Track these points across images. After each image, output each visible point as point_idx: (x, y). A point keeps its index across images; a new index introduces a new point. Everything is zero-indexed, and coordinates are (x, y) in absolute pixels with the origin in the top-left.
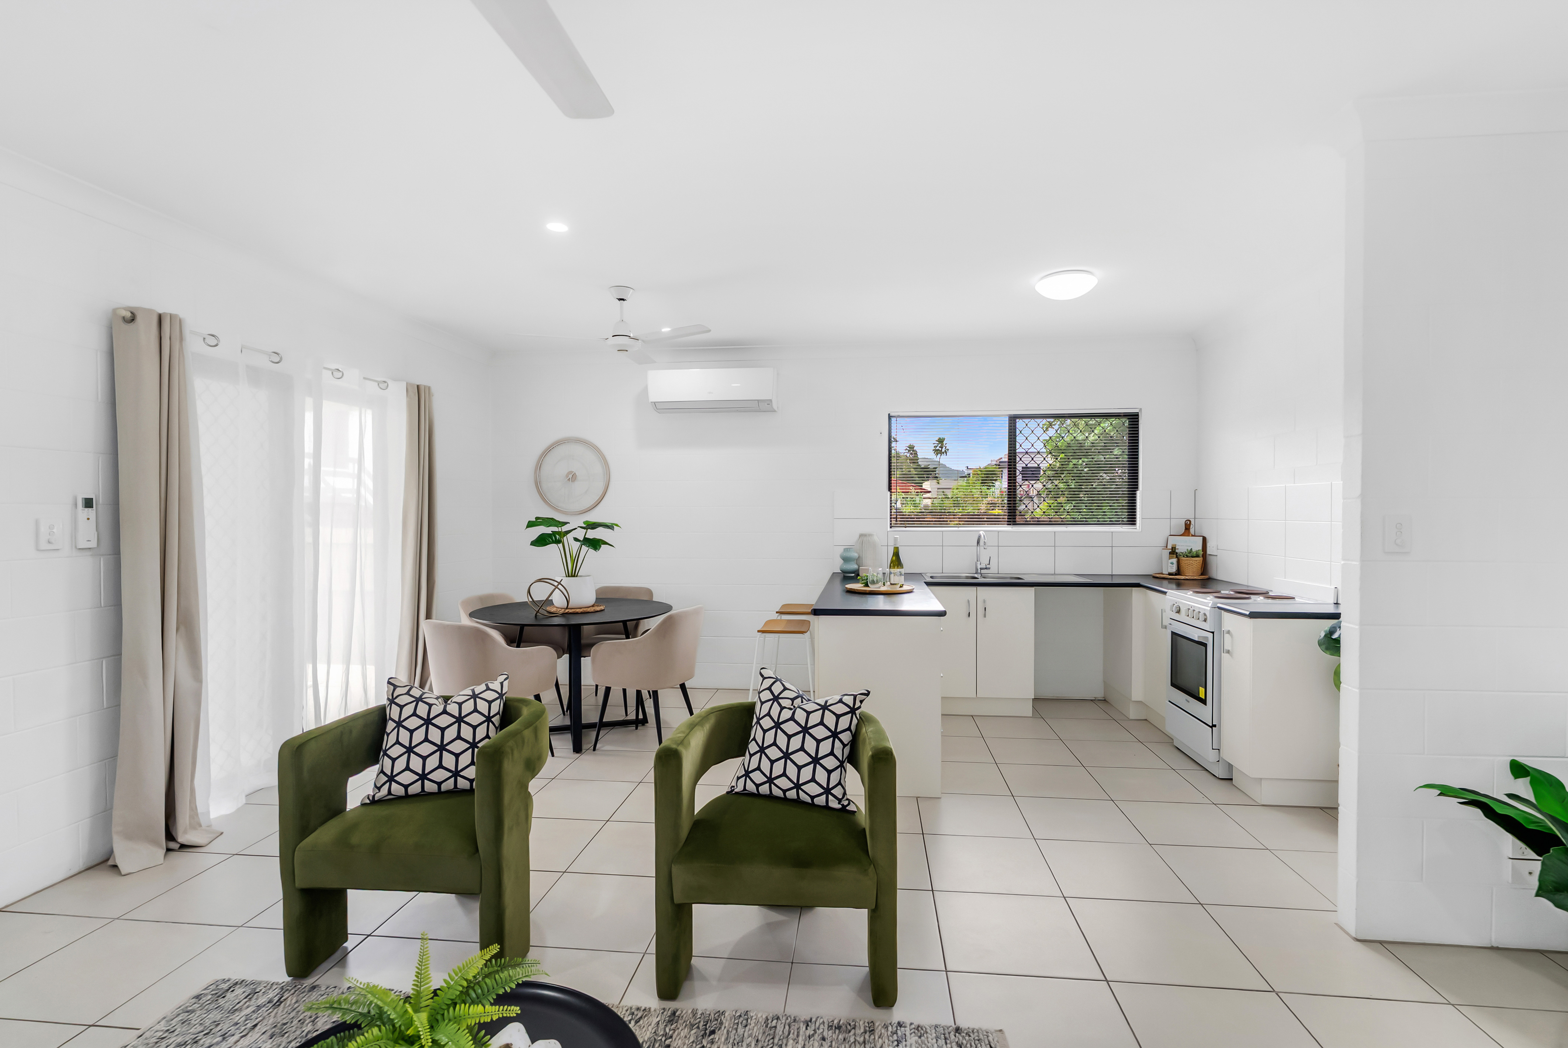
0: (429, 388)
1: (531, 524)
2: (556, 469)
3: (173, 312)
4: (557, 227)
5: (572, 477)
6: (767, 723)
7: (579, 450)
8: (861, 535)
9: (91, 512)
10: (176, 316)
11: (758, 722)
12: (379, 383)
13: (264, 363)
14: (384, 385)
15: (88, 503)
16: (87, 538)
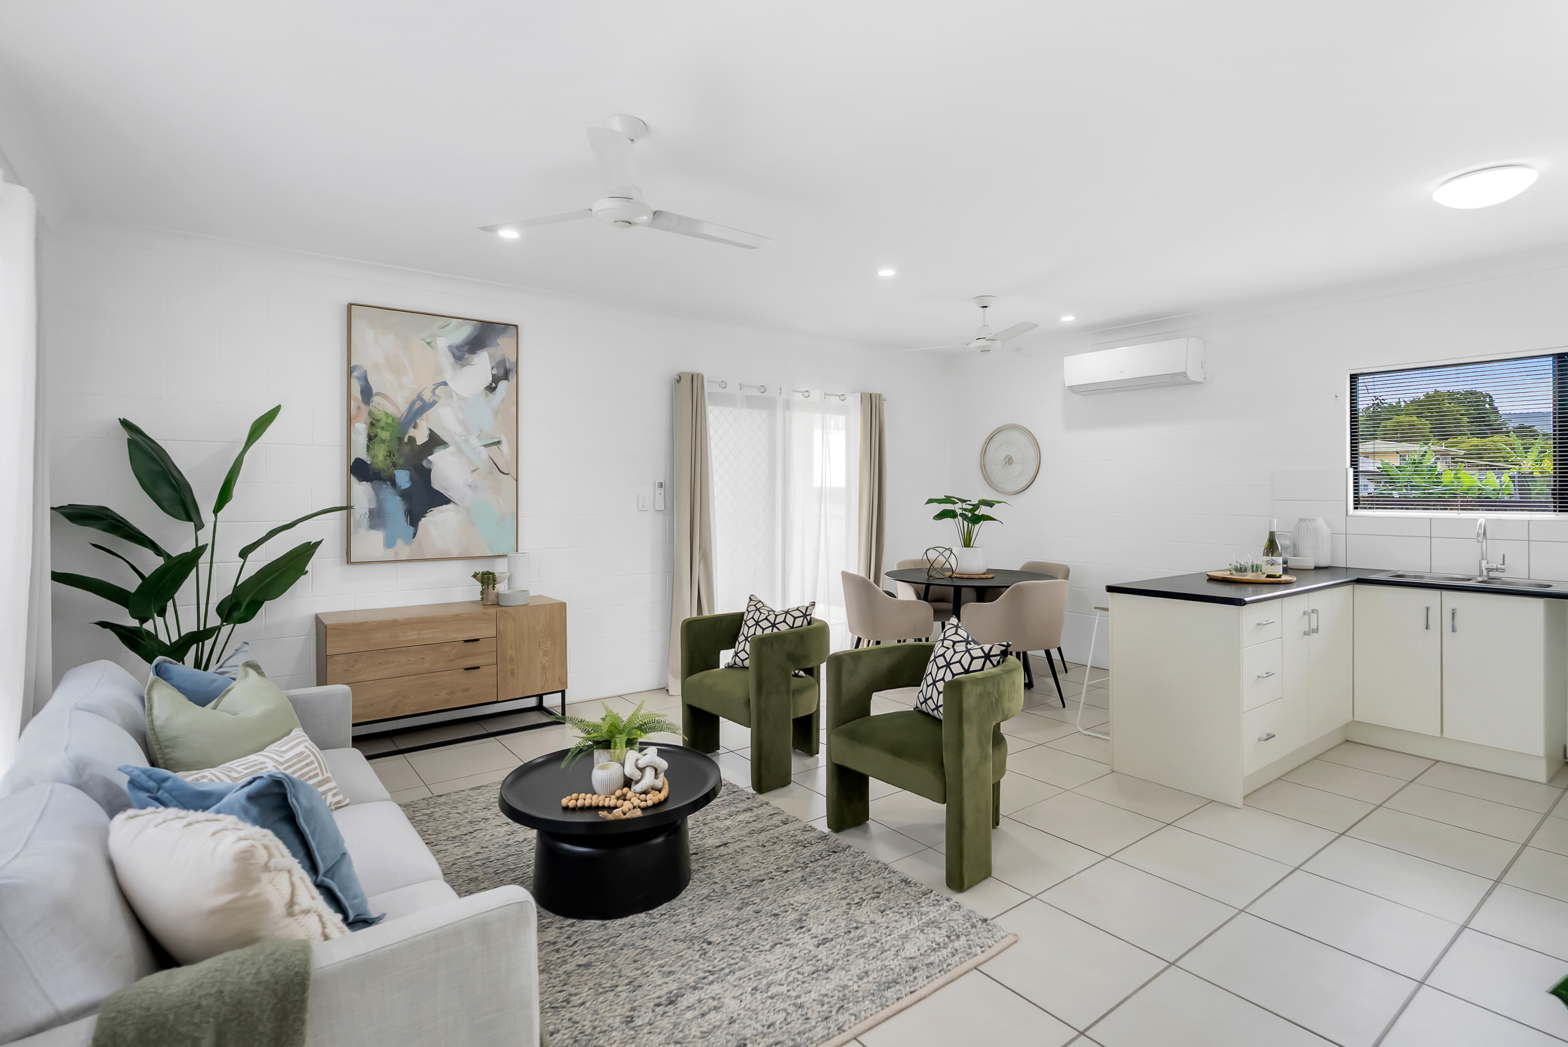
0: (880, 395)
1: (930, 501)
2: (996, 454)
3: (698, 372)
4: (887, 273)
5: (1009, 461)
6: (941, 662)
7: (1015, 435)
8: (1302, 520)
9: (662, 490)
10: (700, 374)
11: (934, 660)
12: (840, 396)
13: (756, 393)
14: (842, 397)
15: (661, 485)
16: (660, 504)
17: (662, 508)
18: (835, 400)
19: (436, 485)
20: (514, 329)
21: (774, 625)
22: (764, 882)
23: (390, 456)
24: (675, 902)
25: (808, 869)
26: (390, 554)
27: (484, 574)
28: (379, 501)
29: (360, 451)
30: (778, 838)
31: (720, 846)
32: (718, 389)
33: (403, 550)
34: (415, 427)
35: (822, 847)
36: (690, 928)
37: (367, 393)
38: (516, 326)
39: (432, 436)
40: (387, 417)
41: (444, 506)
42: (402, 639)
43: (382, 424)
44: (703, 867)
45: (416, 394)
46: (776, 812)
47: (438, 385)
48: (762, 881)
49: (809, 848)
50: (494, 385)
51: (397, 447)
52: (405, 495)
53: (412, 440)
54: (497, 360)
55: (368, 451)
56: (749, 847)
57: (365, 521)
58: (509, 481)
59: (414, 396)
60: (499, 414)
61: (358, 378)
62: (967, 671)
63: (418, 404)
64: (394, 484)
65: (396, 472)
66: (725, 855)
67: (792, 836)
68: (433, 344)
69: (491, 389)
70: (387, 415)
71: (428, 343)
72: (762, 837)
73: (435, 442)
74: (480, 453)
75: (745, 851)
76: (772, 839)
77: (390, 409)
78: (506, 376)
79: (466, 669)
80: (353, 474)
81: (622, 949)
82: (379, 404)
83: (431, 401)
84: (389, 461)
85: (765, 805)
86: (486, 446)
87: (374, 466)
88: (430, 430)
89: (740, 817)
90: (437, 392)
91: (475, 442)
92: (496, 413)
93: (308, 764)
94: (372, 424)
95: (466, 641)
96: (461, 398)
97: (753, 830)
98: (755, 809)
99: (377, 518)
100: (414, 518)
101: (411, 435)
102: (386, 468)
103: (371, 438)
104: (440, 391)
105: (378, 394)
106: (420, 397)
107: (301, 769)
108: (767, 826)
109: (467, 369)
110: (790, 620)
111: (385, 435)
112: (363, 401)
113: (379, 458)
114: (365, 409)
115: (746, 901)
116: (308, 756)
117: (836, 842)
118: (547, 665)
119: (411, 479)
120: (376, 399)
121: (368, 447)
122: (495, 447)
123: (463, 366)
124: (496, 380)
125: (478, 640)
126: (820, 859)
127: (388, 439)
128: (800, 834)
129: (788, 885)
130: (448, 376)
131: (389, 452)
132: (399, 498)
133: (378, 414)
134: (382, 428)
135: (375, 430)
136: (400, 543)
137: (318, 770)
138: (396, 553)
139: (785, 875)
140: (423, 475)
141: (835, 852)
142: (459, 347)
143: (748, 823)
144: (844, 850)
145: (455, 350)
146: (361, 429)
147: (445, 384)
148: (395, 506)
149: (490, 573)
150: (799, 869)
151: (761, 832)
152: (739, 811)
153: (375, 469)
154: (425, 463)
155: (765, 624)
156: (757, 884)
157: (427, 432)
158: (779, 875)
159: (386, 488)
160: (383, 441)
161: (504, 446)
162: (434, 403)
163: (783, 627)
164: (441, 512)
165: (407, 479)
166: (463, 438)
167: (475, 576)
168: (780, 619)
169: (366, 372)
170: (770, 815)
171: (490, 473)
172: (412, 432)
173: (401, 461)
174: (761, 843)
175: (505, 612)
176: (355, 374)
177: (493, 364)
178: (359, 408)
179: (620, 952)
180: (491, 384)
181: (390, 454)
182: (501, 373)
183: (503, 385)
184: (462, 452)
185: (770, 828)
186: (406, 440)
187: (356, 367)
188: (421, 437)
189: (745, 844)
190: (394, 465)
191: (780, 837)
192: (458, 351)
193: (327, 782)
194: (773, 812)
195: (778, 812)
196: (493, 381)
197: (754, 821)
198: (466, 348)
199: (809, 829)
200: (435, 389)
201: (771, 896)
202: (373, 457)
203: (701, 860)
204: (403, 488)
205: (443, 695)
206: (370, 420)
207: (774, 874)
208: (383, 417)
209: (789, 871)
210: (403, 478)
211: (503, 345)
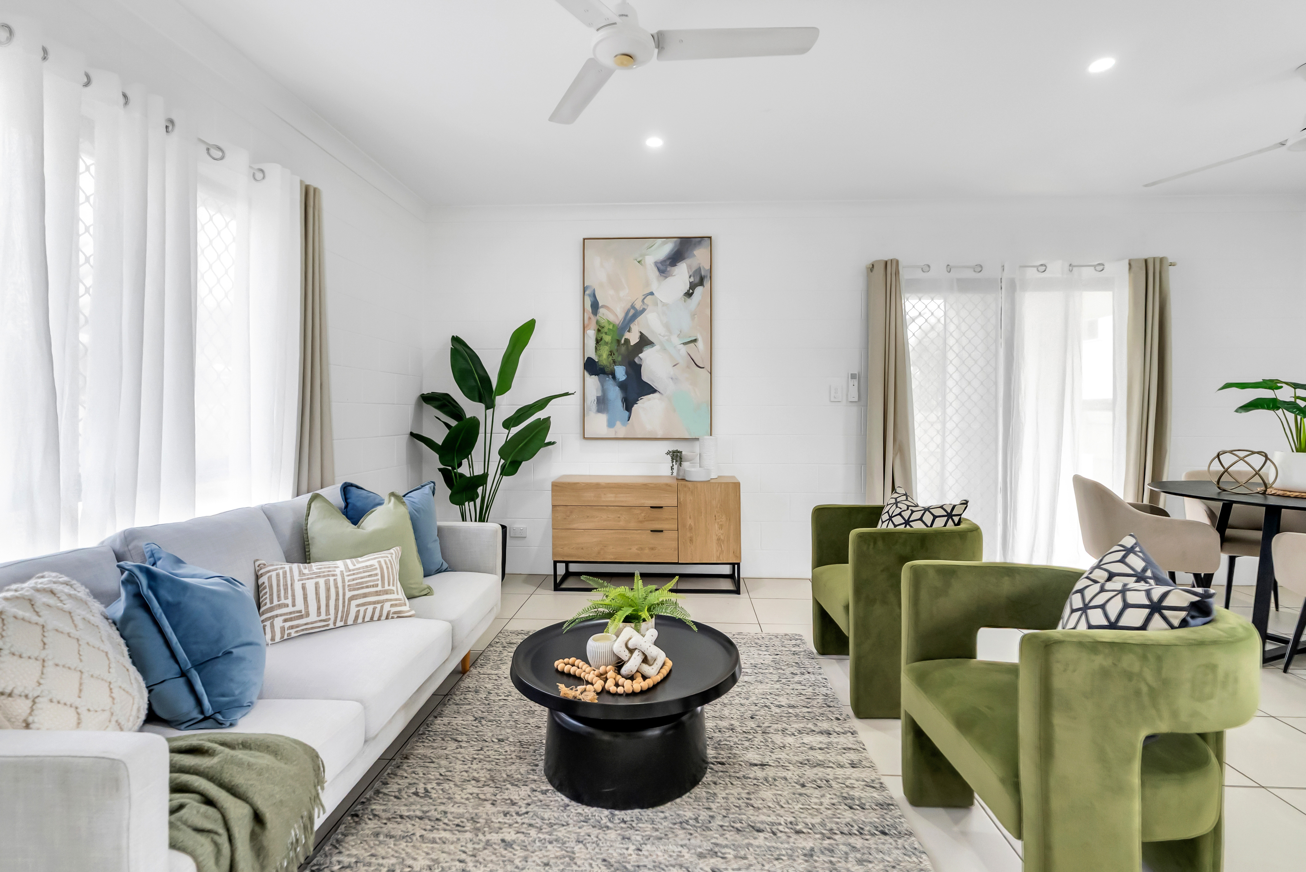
0: (1160, 259)
3: (892, 258)
9: (856, 381)
10: (895, 259)
12: (1094, 267)
13: (970, 274)
14: (1100, 267)
15: (853, 376)
16: (854, 395)
17: (856, 399)
18: (1088, 273)
19: (645, 377)
20: (708, 241)
21: (907, 522)
22: (760, 834)
23: (611, 355)
24: (649, 813)
25: (827, 842)
26: (611, 433)
27: (674, 452)
28: (604, 391)
29: (591, 353)
30: (827, 781)
31: (756, 765)
32: (919, 275)
33: (621, 430)
34: (629, 331)
35: (873, 817)
36: (632, 853)
37: (595, 306)
38: (710, 238)
39: (642, 336)
40: (609, 324)
41: (652, 395)
42: (604, 499)
43: (606, 330)
44: (715, 783)
45: (630, 304)
46: (854, 747)
47: (646, 296)
48: (759, 831)
49: (857, 812)
50: (691, 291)
51: (616, 347)
52: (623, 386)
53: (627, 341)
54: (694, 270)
55: (596, 352)
56: (786, 779)
57: (594, 407)
58: (704, 373)
59: (629, 306)
60: (696, 316)
61: (589, 295)
62: (1113, 626)
63: (632, 312)
64: (614, 377)
65: (615, 367)
66: (750, 778)
67: (847, 787)
68: (642, 262)
69: (689, 295)
70: (609, 322)
71: (639, 262)
72: (810, 773)
73: (644, 342)
74: (679, 350)
75: (776, 783)
76: (821, 780)
77: (612, 318)
78: (701, 283)
79: (652, 531)
80: (587, 370)
81: (551, 843)
82: (603, 314)
83: (641, 309)
84: (611, 358)
85: (849, 734)
86: (685, 344)
87: (600, 363)
88: (641, 332)
89: (807, 739)
90: (645, 301)
91: (676, 341)
92: (693, 315)
93: (371, 575)
94: (599, 330)
95: (652, 507)
96: (664, 305)
97: (808, 760)
98: (835, 734)
99: (602, 403)
100: (629, 404)
101: (626, 337)
102: (608, 365)
103: (598, 341)
104: (648, 300)
105: (603, 306)
106: (633, 307)
107: (362, 578)
108: (830, 761)
109: (670, 279)
110: (928, 518)
111: (607, 338)
112: (592, 313)
113: (604, 358)
114: (594, 319)
115: (716, 849)
116: (376, 569)
117: (897, 820)
118: (722, 537)
119: (627, 373)
120: (601, 311)
121: (596, 348)
122: (692, 345)
123: (666, 277)
124: (693, 286)
125: (662, 507)
126: (855, 834)
127: (610, 341)
128: (861, 787)
129: (784, 852)
130: (654, 287)
131: (611, 352)
132: (617, 388)
133: (603, 322)
134: (606, 333)
135: (601, 335)
136: (618, 424)
137: (380, 582)
138: (616, 432)
139: (794, 836)
140: (635, 369)
141: (884, 833)
142: (663, 262)
143: (812, 748)
144: (900, 835)
145: (659, 265)
146: (591, 334)
147: (652, 294)
148: (615, 394)
149: (679, 452)
150: (818, 836)
151: (815, 766)
152: (814, 731)
153: (601, 365)
154: (636, 360)
155: (898, 520)
156: (751, 832)
157: (638, 335)
158: (785, 833)
159: (608, 380)
160: (606, 343)
161: (700, 344)
162: (644, 310)
163: (918, 526)
164: (649, 400)
165: (624, 373)
166: (666, 338)
167: (668, 454)
168: (916, 516)
169: (594, 290)
170: (844, 749)
171: (688, 367)
172: (627, 335)
173: (620, 359)
174: (802, 781)
175: (685, 486)
176: (587, 292)
177: (691, 273)
178: (590, 318)
179: (547, 844)
180: (688, 291)
181: (611, 353)
182: (697, 280)
183: (699, 290)
184: (665, 349)
185: (831, 765)
186: (623, 341)
187: (588, 287)
188: (634, 339)
189: (785, 774)
190: (614, 362)
191: (831, 782)
192: (662, 265)
193: (387, 594)
194: (850, 746)
195: (861, 748)
196: (690, 288)
197: (820, 749)
198: (668, 262)
199: (878, 786)
200: (644, 299)
201: (751, 858)
202: (600, 356)
203: (720, 774)
204: (620, 380)
205: (634, 549)
206: (597, 327)
207: (781, 828)
208: (607, 326)
209: (803, 833)
210: (621, 372)
211: (699, 256)
